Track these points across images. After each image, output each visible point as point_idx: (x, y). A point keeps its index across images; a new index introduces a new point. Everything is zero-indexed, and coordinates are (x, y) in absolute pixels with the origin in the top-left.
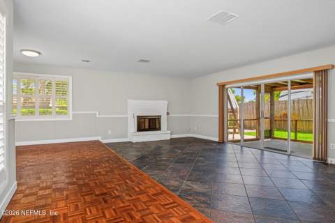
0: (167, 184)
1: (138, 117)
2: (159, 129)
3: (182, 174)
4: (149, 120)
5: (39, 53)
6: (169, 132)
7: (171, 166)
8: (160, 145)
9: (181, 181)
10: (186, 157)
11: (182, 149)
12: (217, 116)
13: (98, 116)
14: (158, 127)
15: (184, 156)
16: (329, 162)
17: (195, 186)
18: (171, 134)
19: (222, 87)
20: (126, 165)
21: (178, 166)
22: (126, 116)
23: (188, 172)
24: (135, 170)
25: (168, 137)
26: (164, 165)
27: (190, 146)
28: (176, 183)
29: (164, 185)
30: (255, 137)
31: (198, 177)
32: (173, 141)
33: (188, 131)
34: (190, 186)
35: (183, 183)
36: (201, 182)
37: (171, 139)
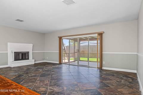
0: (38, 91)
1: (15, 52)
2: (28, 59)
3: (45, 83)
4: (22, 54)
6: (34, 60)
7: (38, 79)
8: (29, 67)
9: (46, 87)
10: (45, 73)
11: (42, 69)
12: (58, 52)
14: (27, 58)
15: (44, 72)
16: (103, 69)
17: (55, 89)
18: (35, 61)
19: (60, 38)
20: (9, 83)
21: (43, 78)
22: (6, 52)
23: (49, 81)
24: (16, 85)
25: (33, 63)
26: (34, 78)
27: (46, 67)
28: (43, 89)
29: (36, 92)
30: (73, 61)
31: (55, 83)
32: (36, 65)
33: (44, 59)
34: (52, 89)
35: (47, 88)
36: (57, 86)
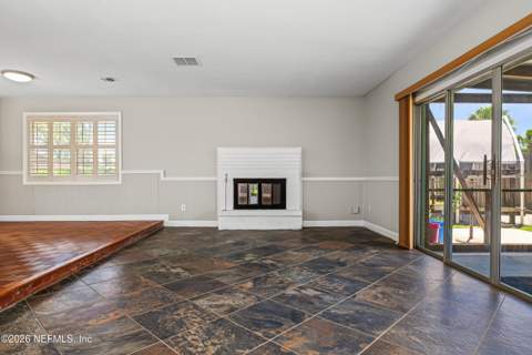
1: (236, 180)
2: (283, 206)
4: (259, 187)
5: (32, 77)
6: (300, 213)
13: (162, 178)
22: (213, 179)
25: (297, 224)
37: (304, 228)
